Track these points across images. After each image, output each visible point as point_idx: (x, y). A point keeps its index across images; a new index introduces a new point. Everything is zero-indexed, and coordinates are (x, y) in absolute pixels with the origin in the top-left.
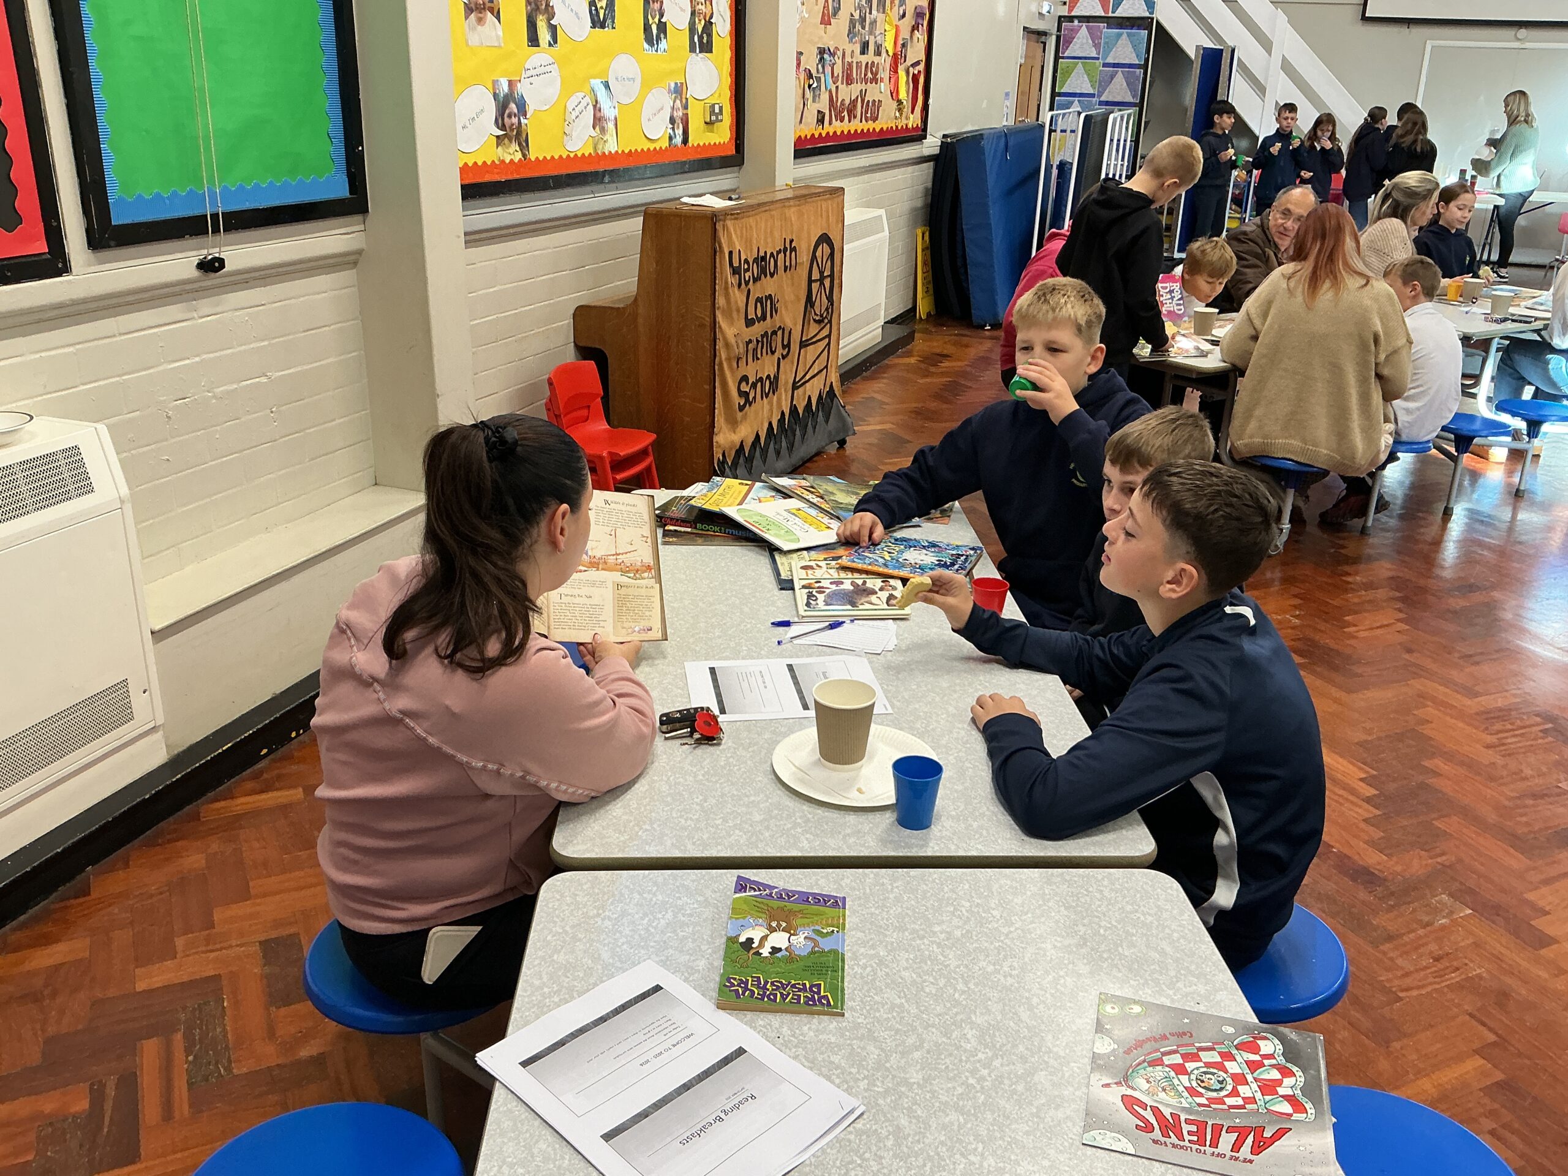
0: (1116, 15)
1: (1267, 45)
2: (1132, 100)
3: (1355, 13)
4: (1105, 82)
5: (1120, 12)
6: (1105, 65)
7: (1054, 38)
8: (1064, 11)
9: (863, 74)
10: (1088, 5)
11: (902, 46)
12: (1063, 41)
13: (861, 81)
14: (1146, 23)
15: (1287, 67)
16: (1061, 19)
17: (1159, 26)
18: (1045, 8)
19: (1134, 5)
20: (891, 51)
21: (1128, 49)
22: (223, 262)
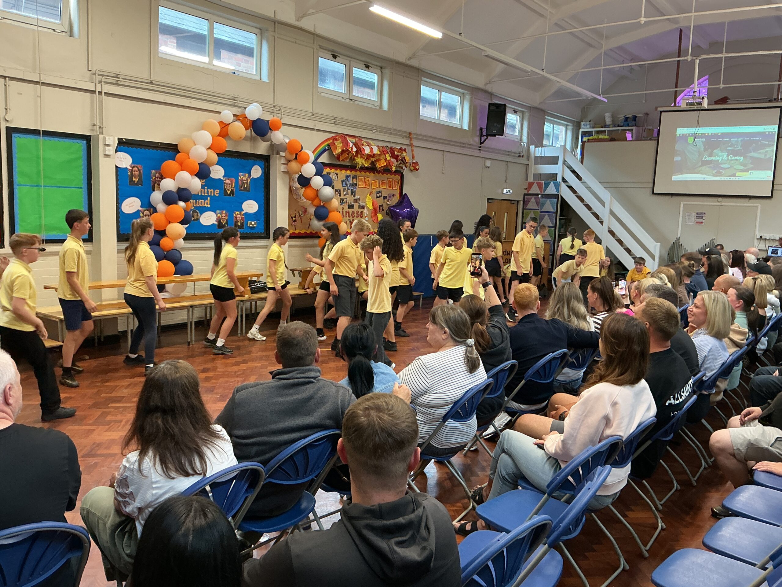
0: (545, 193)
1: (603, 204)
2: (551, 225)
3: (649, 191)
4: (542, 218)
5: (546, 192)
6: (541, 212)
7: (521, 203)
8: (526, 192)
9: (350, 215)
10: (535, 190)
11: (380, 206)
12: (525, 203)
13: (349, 217)
14: (556, 196)
15: (612, 213)
16: (525, 195)
17: (562, 197)
18: (505, 191)
19: (551, 190)
20: (371, 208)
21: (549, 206)
22: (45, 250)
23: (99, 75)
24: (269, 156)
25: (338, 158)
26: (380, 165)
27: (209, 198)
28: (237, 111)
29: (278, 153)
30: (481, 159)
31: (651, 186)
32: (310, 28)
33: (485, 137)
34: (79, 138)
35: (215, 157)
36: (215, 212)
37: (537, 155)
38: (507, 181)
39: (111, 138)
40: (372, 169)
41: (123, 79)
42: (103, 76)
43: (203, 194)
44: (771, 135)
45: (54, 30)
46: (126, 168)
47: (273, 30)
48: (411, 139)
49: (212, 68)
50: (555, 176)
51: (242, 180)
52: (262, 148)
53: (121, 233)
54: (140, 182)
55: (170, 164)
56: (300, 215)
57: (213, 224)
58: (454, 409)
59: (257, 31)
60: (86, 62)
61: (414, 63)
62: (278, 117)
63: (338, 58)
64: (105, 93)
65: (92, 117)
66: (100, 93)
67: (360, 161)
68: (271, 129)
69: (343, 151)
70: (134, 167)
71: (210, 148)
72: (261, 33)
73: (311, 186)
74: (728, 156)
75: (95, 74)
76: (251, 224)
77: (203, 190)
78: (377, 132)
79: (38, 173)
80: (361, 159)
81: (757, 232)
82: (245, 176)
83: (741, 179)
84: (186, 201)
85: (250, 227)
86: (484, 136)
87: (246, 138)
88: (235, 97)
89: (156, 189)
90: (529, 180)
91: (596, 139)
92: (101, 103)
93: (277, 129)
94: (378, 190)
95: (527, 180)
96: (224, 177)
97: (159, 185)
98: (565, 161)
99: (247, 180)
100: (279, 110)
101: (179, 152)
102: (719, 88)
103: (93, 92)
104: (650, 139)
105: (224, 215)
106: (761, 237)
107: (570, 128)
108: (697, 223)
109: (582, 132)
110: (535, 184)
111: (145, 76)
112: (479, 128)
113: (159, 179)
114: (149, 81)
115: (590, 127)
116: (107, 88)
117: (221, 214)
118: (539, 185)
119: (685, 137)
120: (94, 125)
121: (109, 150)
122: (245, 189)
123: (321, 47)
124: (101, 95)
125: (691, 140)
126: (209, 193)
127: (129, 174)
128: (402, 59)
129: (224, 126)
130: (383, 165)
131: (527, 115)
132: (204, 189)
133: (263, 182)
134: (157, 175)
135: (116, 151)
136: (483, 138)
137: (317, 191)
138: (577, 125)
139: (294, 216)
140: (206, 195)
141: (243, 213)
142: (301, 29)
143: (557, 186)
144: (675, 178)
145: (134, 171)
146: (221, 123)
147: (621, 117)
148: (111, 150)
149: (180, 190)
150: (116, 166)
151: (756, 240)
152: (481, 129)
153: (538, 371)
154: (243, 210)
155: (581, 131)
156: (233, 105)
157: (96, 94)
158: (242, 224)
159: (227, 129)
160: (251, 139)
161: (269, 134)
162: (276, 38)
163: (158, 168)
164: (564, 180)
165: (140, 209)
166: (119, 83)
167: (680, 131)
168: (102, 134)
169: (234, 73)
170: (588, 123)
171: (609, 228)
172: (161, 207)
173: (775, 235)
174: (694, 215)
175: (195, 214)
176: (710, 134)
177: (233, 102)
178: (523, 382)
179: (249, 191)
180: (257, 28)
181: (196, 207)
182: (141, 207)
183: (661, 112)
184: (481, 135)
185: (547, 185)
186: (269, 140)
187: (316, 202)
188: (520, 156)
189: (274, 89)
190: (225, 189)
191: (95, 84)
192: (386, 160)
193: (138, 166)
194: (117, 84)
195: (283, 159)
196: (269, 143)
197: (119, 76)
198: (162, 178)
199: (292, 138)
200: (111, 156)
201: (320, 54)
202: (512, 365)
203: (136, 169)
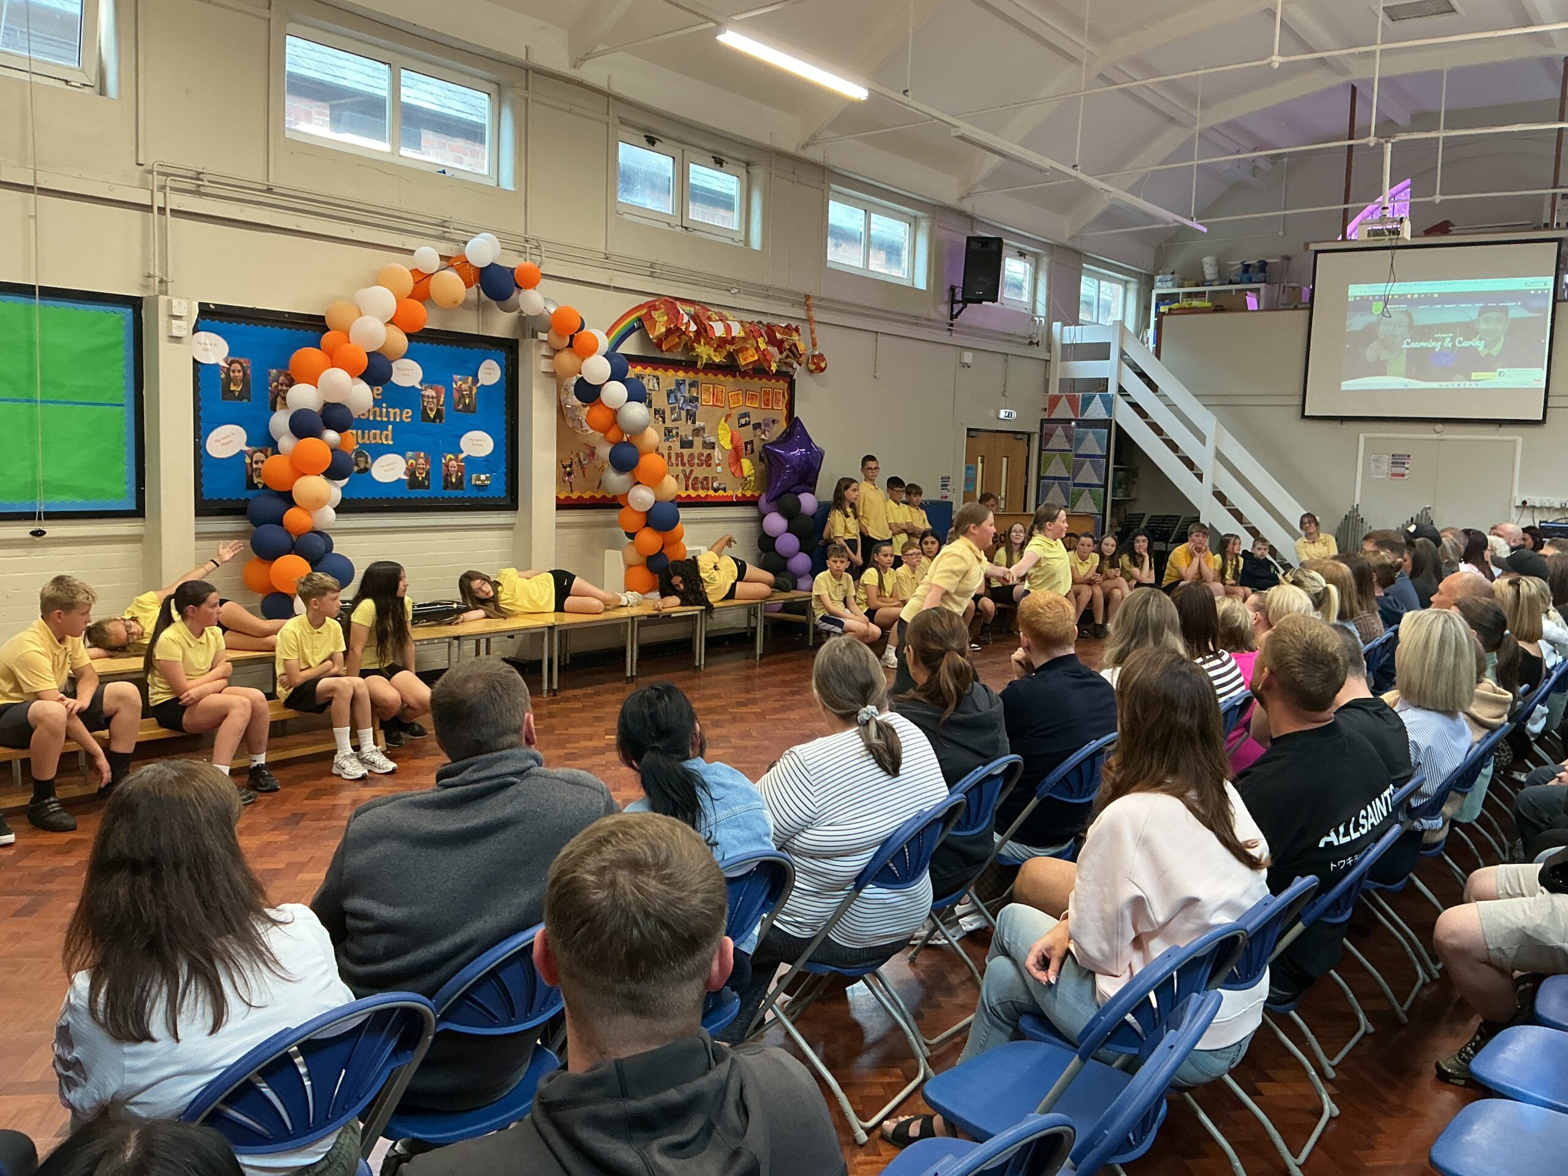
0: (1084, 417)
2: (1096, 481)
3: (1296, 412)
4: (1076, 469)
5: (1087, 416)
6: (1077, 456)
7: (1037, 437)
8: (1045, 416)
9: (685, 461)
10: (1063, 411)
11: (746, 443)
12: (1045, 438)
13: (683, 465)
14: (1106, 424)
15: (1220, 457)
16: (1043, 422)
17: (1117, 425)
18: (1003, 414)
19: (1096, 411)
20: (728, 446)
21: (1093, 443)
22: (44, 533)
23: (159, 173)
24: (517, 341)
25: (659, 345)
26: (745, 359)
27: (390, 427)
28: (447, 248)
29: (534, 335)
30: (953, 349)
31: (1298, 401)
32: (602, 84)
33: (961, 305)
34: (118, 302)
35: (402, 341)
36: (403, 455)
37: (1067, 341)
38: (1007, 393)
39: (184, 303)
40: (730, 368)
41: (209, 181)
42: (167, 175)
43: (378, 419)
44: (1540, 295)
45: (67, 82)
46: (217, 365)
47: (524, 86)
48: (809, 308)
49: (396, 160)
50: (1102, 384)
51: (459, 390)
52: (500, 325)
53: (206, 497)
54: (244, 395)
55: (308, 355)
56: (580, 462)
57: (399, 480)
58: (878, 861)
59: (492, 88)
60: (133, 148)
61: (814, 154)
62: (534, 261)
63: (658, 143)
64: (172, 210)
65: (146, 258)
66: (162, 210)
67: (704, 352)
68: (518, 286)
69: (669, 332)
70: (232, 362)
71: (391, 322)
72: (499, 93)
73: (601, 402)
74: (1453, 340)
75: (151, 172)
76: (478, 479)
77: (377, 409)
78: (739, 293)
79: (31, 375)
80: (707, 347)
81: (1516, 493)
82: (465, 382)
83: (1481, 385)
84: (340, 430)
85: (476, 485)
86: (958, 302)
87: (466, 305)
88: (445, 221)
89: (278, 407)
90: (1050, 393)
91: (1185, 308)
92: (164, 230)
93: (532, 285)
94: (743, 410)
95: (1047, 392)
96: (421, 383)
97: (284, 399)
98: (1122, 353)
99: (471, 389)
100: (537, 248)
101: (329, 330)
102: (1432, 203)
103: (148, 208)
104: (1296, 308)
105: (421, 461)
106: (1524, 503)
107: (1133, 287)
108: (1393, 475)
109: (1158, 295)
110: (1064, 399)
111: (257, 176)
112: (948, 286)
113: (285, 388)
114: (265, 188)
115: (1173, 286)
116: (177, 201)
117: (417, 458)
118: (1072, 402)
119: (1364, 304)
120: (149, 276)
121: (179, 327)
122: (467, 408)
123: (623, 122)
124: (165, 214)
125: (1378, 307)
126: (392, 415)
127: (223, 376)
128: (790, 147)
129: (422, 278)
130: (752, 360)
131: (1045, 261)
132: (381, 407)
133: (503, 394)
134: (282, 379)
135: (196, 330)
136: (957, 308)
137: (615, 412)
138: (1147, 282)
139: (568, 463)
140: (385, 419)
141: (461, 456)
142: (581, 84)
143: (1108, 404)
144: (1347, 385)
145: (234, 372)
146: (415, 272)
147: (1236, 264)
148: (183, 328)
149: (328, 407)
150: (195, 361)
151: (1514, 510)
152: (953, 289)
153: (1065, 778)
154: (462, 452)
155: (1154, 293)
156: (442, 238)
157: (152, 212)
158: (460, 480)
159: (428, 283)
160: (479, 306)
161: (514, 296)
162: (530, 101)
163: (284, 366)
164: (1121, 390)
165: (246, 448)
166: (202, 190)
167: (1356, 291)
168: (166, 293)
169: (444, 172)
170: (1169, 277)
171: (1214, 486)
172: (287, 442)
173: (1552, 499)
174: (1387, 459)
175: (362, 459)
176: (1415, 296)
177: (442, 230)
178: (1034, 801)
179: (474, 412)
180: (491, 82)
181: (363, 446)
182: (248, 444)
183: (1317, 252)
184: (953, 301)
185: (1087, 401)
186: (516, 307)
187: (613, 434)
188: (1031, 343)
189: (526, 205)
190: (425, 408)
191: (152, 191)
192: (757, 349)
193: (242, 360)
194: (197, 193)
195: (544, 346)
196: (515, 314)
197: (201, 176)
198: (291, 383)
199: (561, 305)
200: (184, 340)
201: (621, 134)
202: (1011, 765)
203: (237, 366)
